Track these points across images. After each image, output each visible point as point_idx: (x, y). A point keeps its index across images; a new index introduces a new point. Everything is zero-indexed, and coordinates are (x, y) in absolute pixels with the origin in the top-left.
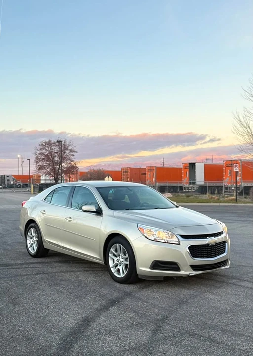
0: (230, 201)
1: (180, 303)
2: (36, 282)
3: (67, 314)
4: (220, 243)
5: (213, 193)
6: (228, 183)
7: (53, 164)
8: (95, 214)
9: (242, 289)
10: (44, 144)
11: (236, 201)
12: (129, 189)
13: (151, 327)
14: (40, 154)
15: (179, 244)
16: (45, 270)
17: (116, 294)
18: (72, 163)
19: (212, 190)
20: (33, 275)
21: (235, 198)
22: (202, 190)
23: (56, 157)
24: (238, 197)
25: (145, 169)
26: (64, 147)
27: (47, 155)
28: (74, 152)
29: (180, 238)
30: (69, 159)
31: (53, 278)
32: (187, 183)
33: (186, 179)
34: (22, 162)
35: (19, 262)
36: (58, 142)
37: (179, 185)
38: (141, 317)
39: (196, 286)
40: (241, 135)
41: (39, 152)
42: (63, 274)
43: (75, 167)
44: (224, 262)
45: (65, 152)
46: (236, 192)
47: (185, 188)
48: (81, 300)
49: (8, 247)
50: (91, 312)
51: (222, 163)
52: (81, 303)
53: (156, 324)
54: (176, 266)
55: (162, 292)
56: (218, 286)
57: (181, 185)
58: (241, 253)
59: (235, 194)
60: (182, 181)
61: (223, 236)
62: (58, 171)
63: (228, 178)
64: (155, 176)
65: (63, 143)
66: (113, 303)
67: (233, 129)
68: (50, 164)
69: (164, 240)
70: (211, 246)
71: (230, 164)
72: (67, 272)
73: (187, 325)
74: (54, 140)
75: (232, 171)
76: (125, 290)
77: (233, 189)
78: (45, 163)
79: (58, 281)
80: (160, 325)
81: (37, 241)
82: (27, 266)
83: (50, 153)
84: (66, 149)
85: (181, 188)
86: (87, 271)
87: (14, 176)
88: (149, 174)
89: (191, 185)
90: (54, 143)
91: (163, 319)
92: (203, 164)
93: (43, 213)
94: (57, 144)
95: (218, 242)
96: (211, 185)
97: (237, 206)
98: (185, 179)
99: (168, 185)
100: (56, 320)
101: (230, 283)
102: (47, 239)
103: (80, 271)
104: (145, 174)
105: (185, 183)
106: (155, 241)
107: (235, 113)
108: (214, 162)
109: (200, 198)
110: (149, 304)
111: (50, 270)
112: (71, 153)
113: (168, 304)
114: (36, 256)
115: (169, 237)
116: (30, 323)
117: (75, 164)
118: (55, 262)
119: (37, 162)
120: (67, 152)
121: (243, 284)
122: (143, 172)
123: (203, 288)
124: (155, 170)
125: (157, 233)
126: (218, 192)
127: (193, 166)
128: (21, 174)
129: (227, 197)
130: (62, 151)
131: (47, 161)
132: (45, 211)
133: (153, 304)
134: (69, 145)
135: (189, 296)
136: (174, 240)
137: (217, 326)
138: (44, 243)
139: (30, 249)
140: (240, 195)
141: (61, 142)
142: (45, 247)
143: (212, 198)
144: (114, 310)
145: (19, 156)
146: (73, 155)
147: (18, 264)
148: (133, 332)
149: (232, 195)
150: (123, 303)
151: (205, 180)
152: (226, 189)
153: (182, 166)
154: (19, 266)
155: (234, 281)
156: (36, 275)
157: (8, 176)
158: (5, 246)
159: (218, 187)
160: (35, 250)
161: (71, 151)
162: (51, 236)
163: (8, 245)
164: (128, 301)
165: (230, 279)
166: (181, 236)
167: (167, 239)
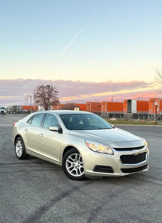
0: (152, 124)
1: (111, 196)
2: (16, 178)
3: (30, 203)
4: (142, 154)
5: (142, 118)
6: (151, 112)
7: (45, 99)
8: (58, 132)
9: (156, 186)
10: (39, 87)
11: (156, 123)
12: (82, 116)
13: (88, 215)
14: (37, 93)
15: (113, 154)
16: (25, 168)
17: (68, 188)
18: (56, 99)
19: (141, 116)
20: (16, 172)
21: (155, 121)
22: (135, 116)
23: (46, 95)
24: (157, 121)
25: (100, 103)
26: (52, 89)
27: (41, 94)
28: (58, 92)
29: (114, 150)
30: (54, 96)
31: (28, 175)
32: (126, 112)
33: (126, 110)
34: (27, 98)
35: (10, 162)
36: (47, 86)
37: (121, 113)
38: (82, 207)
39: (124, 183)
40: (160, 82)
41: (36, 92)
42: (36, 172)
43: (58, 102)
44: (145, 167)
45: (52, 92)
46: (156, 118)
47: (125, 115)
48: (43, 193)
49: (6, 152)
50: (48, 202)
51: (148, 100)
52: (42, 194)
53: (92, 214)
54: (111, 169)
55: (100, 187)
56: (139, 183)
57: (122, 113)
58: (156, 159)
59: (155, 119)
60: (123, 110)
61: (144, 148)
62: (48, 104)
63: (151, 110)
64: (106, 107)
65: (50, 87)
66: (65, 195)
67: (155, 79)
68: (42, 100)
69: (103, 151)
70: (135, 156)
71: (153, 101)
72: (38, 170)
73: (114, 215)
74: (45, 85)
75: (154, 105)
76: (75, 185)
77: (154, 116)
78: (40, 99)
79: (31, 177)
80: (94, 214)
81: (22, 149)
82: (13, 166)
83: (43, 93)
84: (53, 90)
85: (122, 115)
86: (52, 170)
87: (22, 106)
88: (103, 106)
89: (129, 114)
90: (46, 87)
91: (98, 209)
92: (136, 101)
93: (26, 131)
94: (47, 87)
95: (140, 153)
96: (141, 113)
97: (157, 127)
98: (124, 110)
99: (114, 113)
100: (21, 208)
101: (148, 181)
102: (28, 148)
103: (47, 170)
104: (101, 106)
105: (125, 112)
106: (97, 152)
107: (156, 69)
108: (144, 100)
109: (134, 121)
110: (89, 196)
111: (28, 169)
112: (56, 93)
113: (102, 197)
114: (21, 158)
115: (107, 149)
116: (3, 209)
117: (58, 100)
118: (33, 163)
119: (35, 98)
120: (53, 92)
121: (156, 182)
122: (99, 105)
123: (129, 185)
124: (106, 104)
125: (98, 147)
126: (145, 117)
127: (130, 101)
128: (26, 105)
129: (151, 121)
130: (50, 92)
131: (41, 97)
132: (27, 129)
133: (92, 196)
134: (54, 88)
135: (118, 191)
136: (110, 151)
137: (135, 216)
138: (26, 151)
139: (18, 154)
140: (159, 120)
141: (49, 86)
142: (27, 153)
143: (141, 121)
144: (64, 200)
145: (25, 94)
146: (57, 94)
147: (8, 164)
148: (74, 220)
149: (154, 120)
150: (71, 195)
151: (137, 111)
152: (150, 116)
153: (123, 102)
154: (8, 166)
155: (151, 179)
156: (17, 172)
157: (18, 107)
158: (4, 151)
159: (145, 115)
160: (21, 155)
161: (55, 92)
162: (30, 146)
163: (6, 150)
164: (75, 194)
165: (148, 178)
166: (115, 149)
167: (105, 151)
